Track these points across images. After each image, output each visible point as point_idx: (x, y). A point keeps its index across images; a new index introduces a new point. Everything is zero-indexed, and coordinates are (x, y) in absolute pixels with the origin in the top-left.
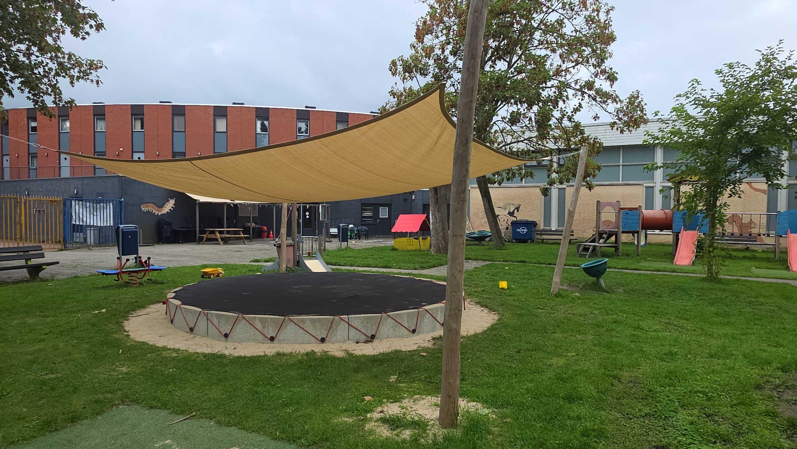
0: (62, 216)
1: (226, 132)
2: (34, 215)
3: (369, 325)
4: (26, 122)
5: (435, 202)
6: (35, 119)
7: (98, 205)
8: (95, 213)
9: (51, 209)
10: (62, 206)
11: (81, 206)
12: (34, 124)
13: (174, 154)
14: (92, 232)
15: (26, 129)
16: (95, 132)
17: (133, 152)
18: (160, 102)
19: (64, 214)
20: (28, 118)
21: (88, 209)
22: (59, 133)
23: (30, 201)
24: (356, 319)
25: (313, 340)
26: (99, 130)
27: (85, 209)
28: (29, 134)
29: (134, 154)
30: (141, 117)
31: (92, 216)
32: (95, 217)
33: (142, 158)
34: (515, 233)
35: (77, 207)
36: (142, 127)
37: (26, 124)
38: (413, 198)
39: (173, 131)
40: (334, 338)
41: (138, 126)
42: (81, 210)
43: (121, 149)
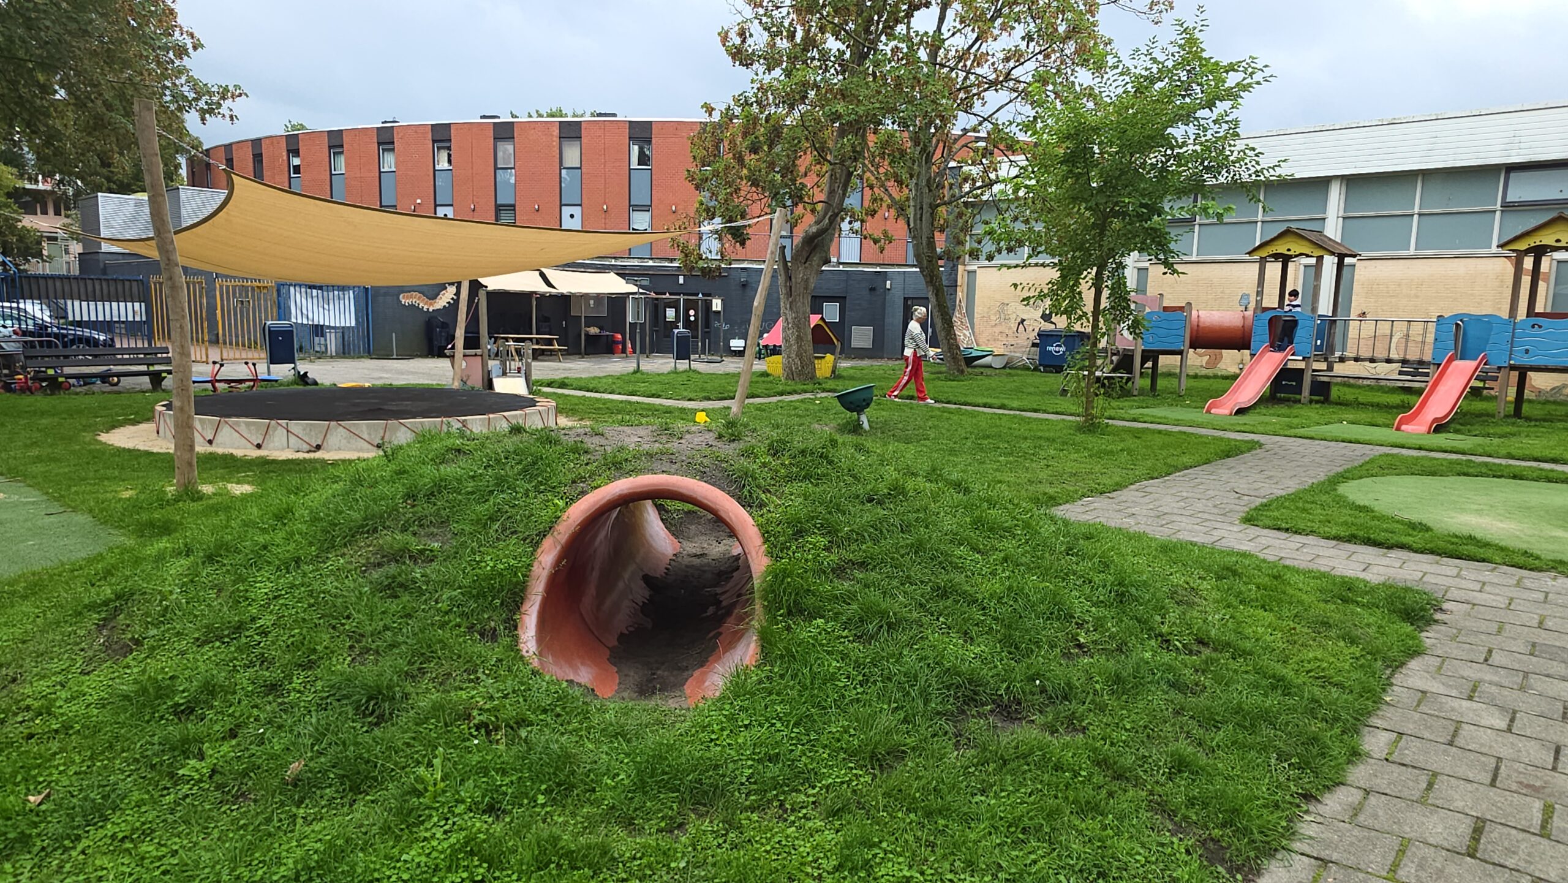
0: (275, 310)
1: (580, 168)
2: (235, 309)
3: (313, 433)
4: (285, 158)
5: (787, 294)
6: (296, 153)
7: (331, 294)
8: (326, 306)
9: (259, 299)
10: (275, 294)
11: (304, 294)
12: (296, 161)
13: (499, 208)
14: (333, 335)
15: (286, 169)
16: (380, 172)
17: (436, 206)
18: (482, 117)
19: (279, 308)
20: (289, 151)
21: (315, 300)
22: (331, 175)
23: (228, 287)
24: (296, 426)
25: (249, 445)
26: (386, 169)
27: (310, 300)
28: (290, 178)
29: (438, 209)
30: (447, 144)
31: (321, 310)
32: (326, 312)
33: (450, 216)
34: (1044, 354)
35: (298, 295)
36: (450, 161)
37: (286, 161)
38: (888, 286)
39: (496, 168)
40: (271, 445)
41: (443, 164)
42: (304, 301)
43: (419, 201)
